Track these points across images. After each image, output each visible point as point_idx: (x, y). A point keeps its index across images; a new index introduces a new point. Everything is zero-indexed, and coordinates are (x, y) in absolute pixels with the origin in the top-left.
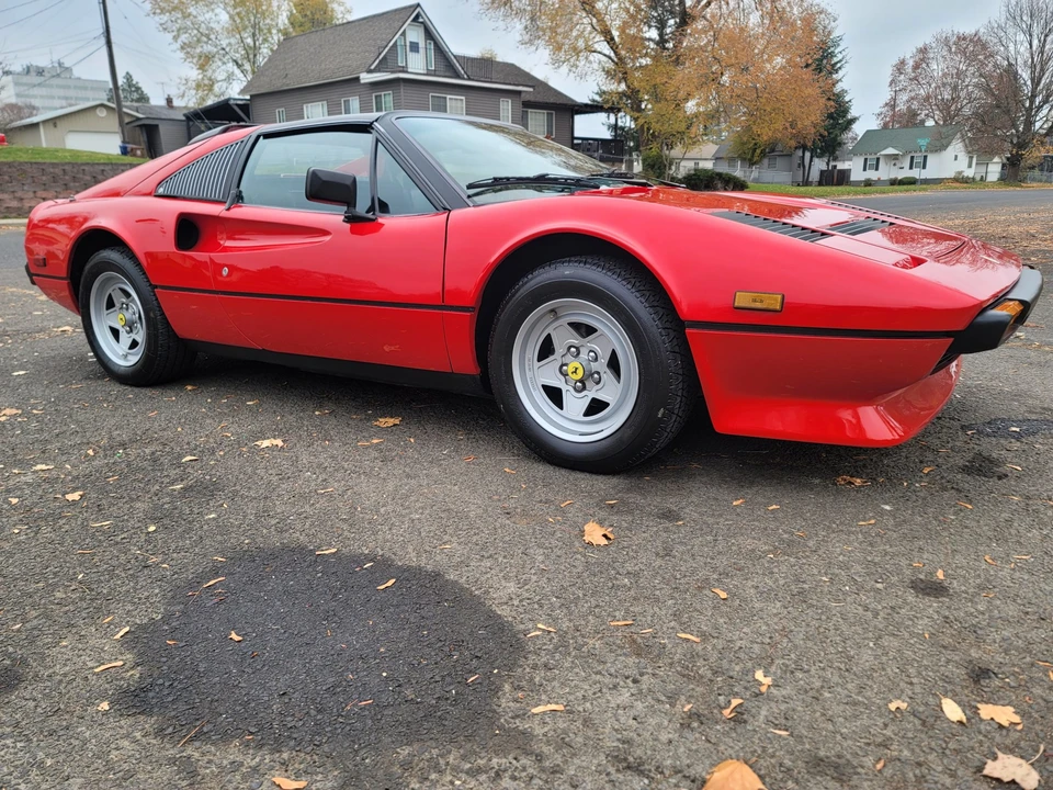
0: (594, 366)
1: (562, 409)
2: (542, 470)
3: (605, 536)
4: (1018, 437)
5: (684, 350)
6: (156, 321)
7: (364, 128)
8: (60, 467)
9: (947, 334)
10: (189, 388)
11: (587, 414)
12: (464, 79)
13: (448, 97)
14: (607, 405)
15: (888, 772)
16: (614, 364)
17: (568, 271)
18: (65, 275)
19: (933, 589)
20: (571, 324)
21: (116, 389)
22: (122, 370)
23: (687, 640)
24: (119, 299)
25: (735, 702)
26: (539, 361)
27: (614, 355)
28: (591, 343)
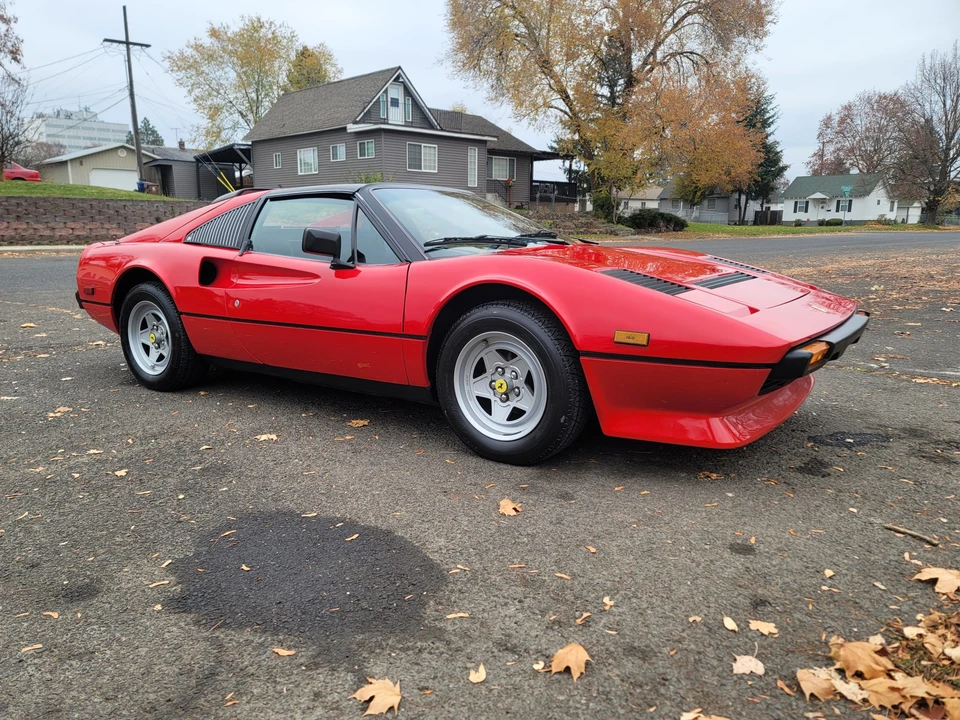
0: (516, 383)
1: (490, 414)
2: (474, 462)
3: (515, 509)
4: (849, 446)
5: (579, 373)
6: (180, 341)
7: (348, 196)
8: (108, 452)
9: (767, 366)
10: (202, 393)
11: (509, 419)
12: (437, 130)
13: (423, 145)
14: (524, 412)
15: (677, 657)
16: (529, 381)
17: (495, 311)
18: (109, 302)
19: (746, 550)
20: (498, 351)
21: (145, 393)
22: (150, 379)
23: (562, 578)
24: (151, 322)
25: (585, 615)
26: (474, 377)
27: (529, 375)
28: (513, 366)
